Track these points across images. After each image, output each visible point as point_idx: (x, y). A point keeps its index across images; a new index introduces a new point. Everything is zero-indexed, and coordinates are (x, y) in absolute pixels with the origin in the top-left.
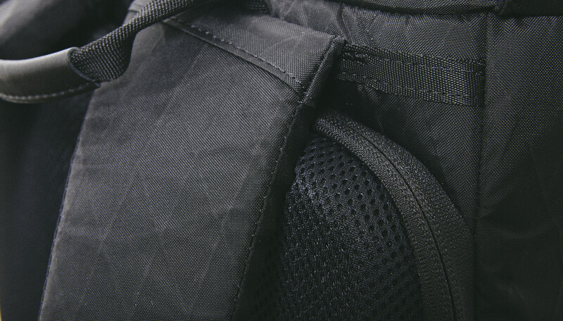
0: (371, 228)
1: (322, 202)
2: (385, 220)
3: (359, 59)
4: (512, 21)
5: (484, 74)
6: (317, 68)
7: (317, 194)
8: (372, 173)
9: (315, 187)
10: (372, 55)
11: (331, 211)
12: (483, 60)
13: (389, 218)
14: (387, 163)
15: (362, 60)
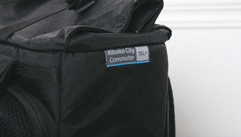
0: (20, 125)
1: (4, 116)
2: (25, 122)
3: (22, 67)
4: (70, 54)
5: (61, 72)
6: (6, 70)
7: (3, 114)
8: (23, 106)
9: (2, 111)
10: (26, 65)
11: (7, 119)
12: (60, 67)
13: (27, 122)
14: (28, 102)
15: (23, 67)
